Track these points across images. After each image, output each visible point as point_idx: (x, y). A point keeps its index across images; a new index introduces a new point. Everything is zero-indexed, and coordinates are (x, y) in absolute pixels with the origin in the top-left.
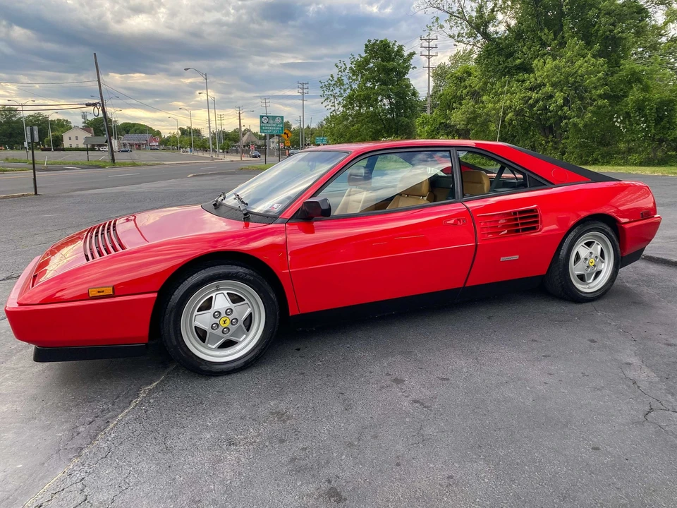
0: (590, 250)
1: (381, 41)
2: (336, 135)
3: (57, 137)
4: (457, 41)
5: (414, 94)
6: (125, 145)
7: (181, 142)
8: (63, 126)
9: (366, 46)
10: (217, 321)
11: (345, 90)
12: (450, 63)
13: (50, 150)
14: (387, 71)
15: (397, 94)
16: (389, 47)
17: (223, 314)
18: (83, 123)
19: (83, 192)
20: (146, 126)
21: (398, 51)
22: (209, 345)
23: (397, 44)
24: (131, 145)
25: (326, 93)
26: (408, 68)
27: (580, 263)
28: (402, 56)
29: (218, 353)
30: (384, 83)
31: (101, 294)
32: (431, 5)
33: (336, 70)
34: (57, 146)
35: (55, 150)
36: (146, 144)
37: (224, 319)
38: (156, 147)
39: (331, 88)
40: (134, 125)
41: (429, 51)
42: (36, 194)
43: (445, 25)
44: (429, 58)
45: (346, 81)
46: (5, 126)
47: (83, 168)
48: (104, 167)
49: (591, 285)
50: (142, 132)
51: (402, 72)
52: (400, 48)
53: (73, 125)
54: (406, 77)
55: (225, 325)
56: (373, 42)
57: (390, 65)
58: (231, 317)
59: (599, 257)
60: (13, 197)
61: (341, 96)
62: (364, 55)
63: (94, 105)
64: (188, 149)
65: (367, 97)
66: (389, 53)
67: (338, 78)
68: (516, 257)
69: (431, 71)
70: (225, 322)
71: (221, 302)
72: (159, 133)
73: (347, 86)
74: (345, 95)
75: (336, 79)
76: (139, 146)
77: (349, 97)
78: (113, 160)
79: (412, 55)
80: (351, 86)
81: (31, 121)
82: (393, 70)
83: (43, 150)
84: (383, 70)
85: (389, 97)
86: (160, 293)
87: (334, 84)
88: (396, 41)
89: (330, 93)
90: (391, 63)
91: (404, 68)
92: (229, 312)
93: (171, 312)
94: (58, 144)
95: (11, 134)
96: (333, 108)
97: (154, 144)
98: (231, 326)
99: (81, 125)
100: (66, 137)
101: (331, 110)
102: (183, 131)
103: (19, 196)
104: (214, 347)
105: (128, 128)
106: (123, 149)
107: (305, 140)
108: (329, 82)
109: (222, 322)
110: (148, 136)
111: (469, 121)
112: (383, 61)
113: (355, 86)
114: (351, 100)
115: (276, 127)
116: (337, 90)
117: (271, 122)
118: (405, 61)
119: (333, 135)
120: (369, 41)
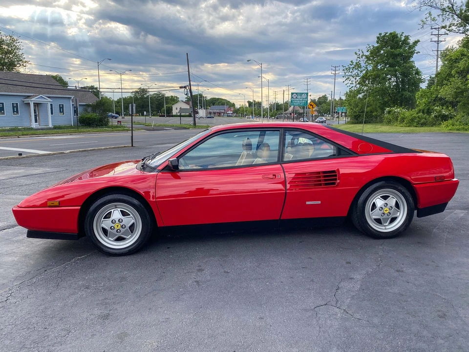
0: (386, 201)
1: (391, 34)
2: (353, 105)
3: (169, 108)
4: (449, 30)
5: (418, 73)
6: (210, 113)
7: (246, 112)
8: (174, 100)
9: (378, 38)
10: (113, 225)
11: (361, 72)
12: (458, 47)
13: (164, 116)
14: (394, 56)
15: (403, 74)
16: (397, 37)
17: (117, 222)
18: (186, 98)
19: (158, 146)
20: (225, 100)
21: (404, 40)
22: (110, 238)
23: (404, 35)
24: (215, 113)
25: (347, 74)
26: (413, 53)
27: (377, 210)
28: (408, 44)
29: (115, 243)
30: (391, 66)
31: (53, 205)
32: (425, 4)
33: (356, 57)
34: (169, 114)
35: (167, 116)
36: (224, 113)
37: (117, 224)
38: (231, 115)
39: (351, 70)
40: (218, 99)
41: (438, 37)
42: (132, 146)
43: (437, 18)
44: (438, 43)
45: (363, 64)
46: (140, 101)
47: (175, 129)
48: (188, 129)
49: (387, 227)
50: (223, 104)
51: (407, 57)
52: (407, 38)
53: (180, 100)
54: (411, 60)
55: (118, 228)
56: (383, 35)
57: (397, 51)
58: (122, 224)
59: (394, 207)
60: (118, 148)
61: (358, 75)
62: (376, 45)
63: (185, 87)
64: (251, 116)
65: (378, 76)
66: (397, 42)
67: (356, 63)
68: (319, 202)
69: (439, 53)
70: (117, 226)
71: (116, 215)
72: (233, 105)
73: (363, 68)
74: (361, 75)
75: (355, 64)
76: (220, 114)
77: (363, 77)
78: (195, 124)
79: (416, 42)
80: (366, 68)
81: (155, 97)
82: (400, 55)
83: (160, 116)
84: (391, 55)
85: (396, 76)
86: (82, 207)
87: (353, 67)
88: (403, 33)
89: (350, 74)
90: (398, 50)
91: (409, 53)
92: (120, 221)
93: (88, 217)
94: (169, 113)
95: (143, 105)
96: (352, 85)
97: (229, 112)
98: (121, 229)
99: (184, 100)
100: (174, 107)
101: (350, 87)
102: (250, 104)
103: (122, 147)
104: (112, 239)
105: (215, 102)
106: (209, 116)
107: (335, 109)
108: (350, 66)
109: (116, 227)
110: (226, 107)
111: (457, 95)
112: (392, 48)
113: (370, 68)
114: (364, 78)
115: (303, 101)
116: (355, 72)
117: (299, 97)
118: (410, 48)
119: (351, 105)
120: (380, 34)
